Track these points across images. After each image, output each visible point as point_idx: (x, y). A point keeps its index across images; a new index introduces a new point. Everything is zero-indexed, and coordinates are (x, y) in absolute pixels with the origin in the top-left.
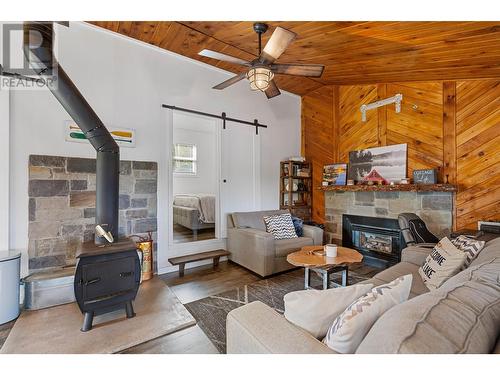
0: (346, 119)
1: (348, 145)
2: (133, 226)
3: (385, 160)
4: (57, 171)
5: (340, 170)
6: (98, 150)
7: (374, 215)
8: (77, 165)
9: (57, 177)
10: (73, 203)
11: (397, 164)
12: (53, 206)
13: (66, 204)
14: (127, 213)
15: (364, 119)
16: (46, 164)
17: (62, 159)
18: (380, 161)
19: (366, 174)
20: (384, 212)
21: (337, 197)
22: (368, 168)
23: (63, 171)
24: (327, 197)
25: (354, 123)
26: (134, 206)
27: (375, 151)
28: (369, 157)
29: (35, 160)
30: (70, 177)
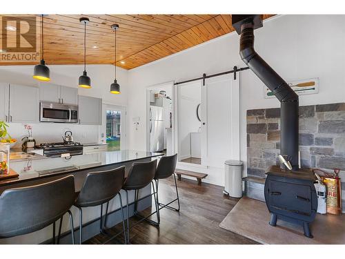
2: (317, 161)
4: (260, 118)
6: (281, 101)
8: (272, 113)
9: (260, 122)
10: (269, 139)
12: (258, 139)
13: (265, 138)
14: (311, 149)
16: (255, 115)
17: (263, 110)
23: (263, 118)
26: (318, 144)
29: (250, 113)
30: (267, 121)
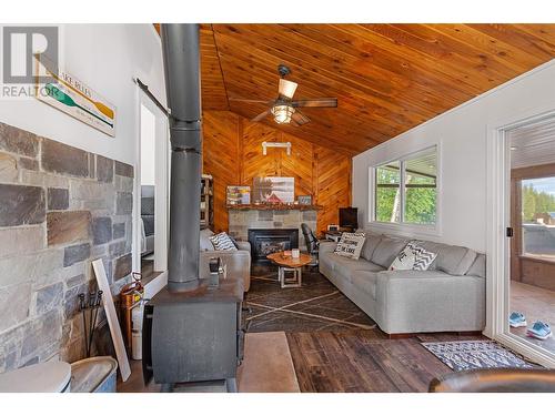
0: (249, 149)
1: (252, 171)
3: (281, 187)
5: (246, 192)
7: (273, 228)
11: (289, 190)
15: (265, 153)
18: (277, 187)
19: (268, 197)
20: (279, 224)
21: (242, 215)
22: (269, 192)
24: (231, 215)
25: (256, 154)
27: (274, 180)
28: (269, 184)
